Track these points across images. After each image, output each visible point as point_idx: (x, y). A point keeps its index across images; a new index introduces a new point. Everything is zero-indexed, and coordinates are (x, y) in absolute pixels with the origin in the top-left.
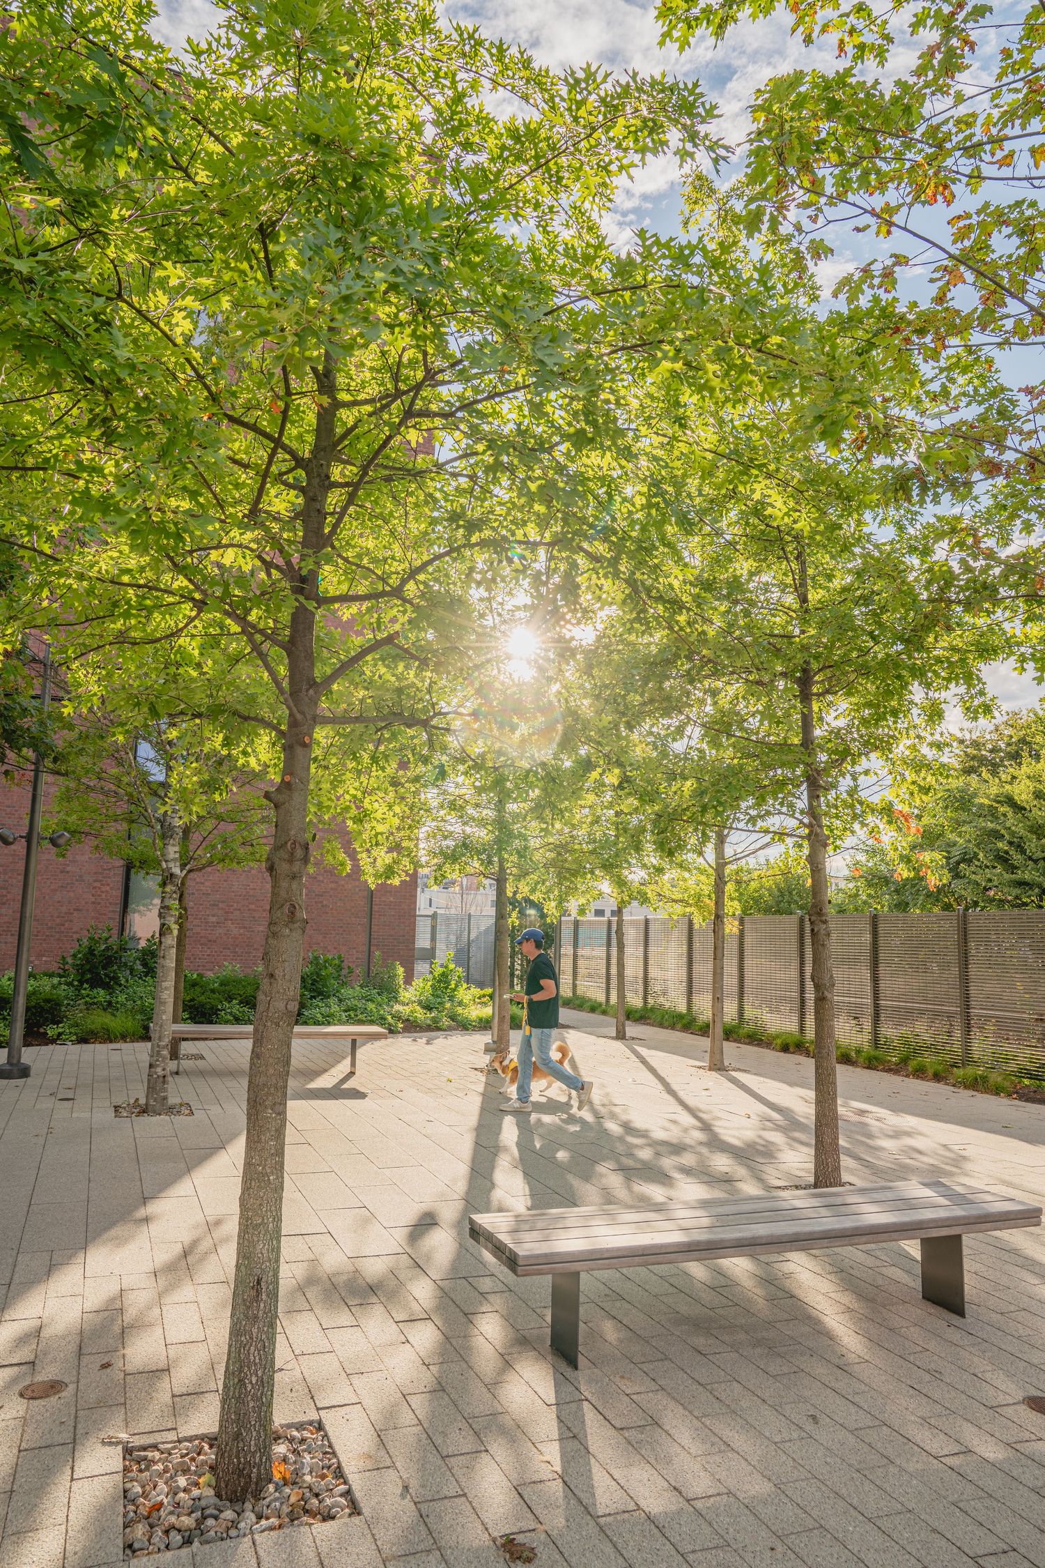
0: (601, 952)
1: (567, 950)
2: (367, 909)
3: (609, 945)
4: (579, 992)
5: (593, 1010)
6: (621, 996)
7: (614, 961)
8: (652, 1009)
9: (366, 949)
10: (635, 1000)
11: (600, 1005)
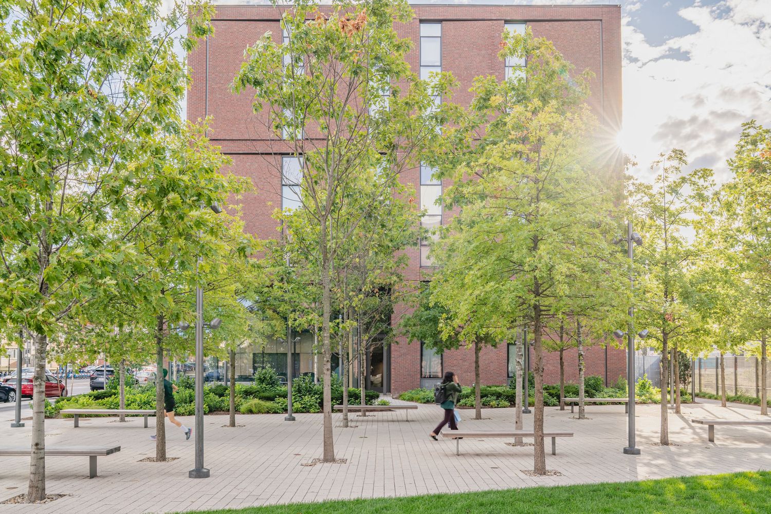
0: (713, 371)
1: (697, 371)
2: (605, 357)
3: (717, 367)
4: (703, 391)
5: (710, 398)
6: (724, 391)
7: (720, 377)
8: (740, 396)
9: (605, 373)
10: (731, 394)
11: (714, 396)
